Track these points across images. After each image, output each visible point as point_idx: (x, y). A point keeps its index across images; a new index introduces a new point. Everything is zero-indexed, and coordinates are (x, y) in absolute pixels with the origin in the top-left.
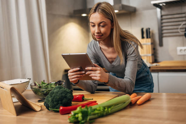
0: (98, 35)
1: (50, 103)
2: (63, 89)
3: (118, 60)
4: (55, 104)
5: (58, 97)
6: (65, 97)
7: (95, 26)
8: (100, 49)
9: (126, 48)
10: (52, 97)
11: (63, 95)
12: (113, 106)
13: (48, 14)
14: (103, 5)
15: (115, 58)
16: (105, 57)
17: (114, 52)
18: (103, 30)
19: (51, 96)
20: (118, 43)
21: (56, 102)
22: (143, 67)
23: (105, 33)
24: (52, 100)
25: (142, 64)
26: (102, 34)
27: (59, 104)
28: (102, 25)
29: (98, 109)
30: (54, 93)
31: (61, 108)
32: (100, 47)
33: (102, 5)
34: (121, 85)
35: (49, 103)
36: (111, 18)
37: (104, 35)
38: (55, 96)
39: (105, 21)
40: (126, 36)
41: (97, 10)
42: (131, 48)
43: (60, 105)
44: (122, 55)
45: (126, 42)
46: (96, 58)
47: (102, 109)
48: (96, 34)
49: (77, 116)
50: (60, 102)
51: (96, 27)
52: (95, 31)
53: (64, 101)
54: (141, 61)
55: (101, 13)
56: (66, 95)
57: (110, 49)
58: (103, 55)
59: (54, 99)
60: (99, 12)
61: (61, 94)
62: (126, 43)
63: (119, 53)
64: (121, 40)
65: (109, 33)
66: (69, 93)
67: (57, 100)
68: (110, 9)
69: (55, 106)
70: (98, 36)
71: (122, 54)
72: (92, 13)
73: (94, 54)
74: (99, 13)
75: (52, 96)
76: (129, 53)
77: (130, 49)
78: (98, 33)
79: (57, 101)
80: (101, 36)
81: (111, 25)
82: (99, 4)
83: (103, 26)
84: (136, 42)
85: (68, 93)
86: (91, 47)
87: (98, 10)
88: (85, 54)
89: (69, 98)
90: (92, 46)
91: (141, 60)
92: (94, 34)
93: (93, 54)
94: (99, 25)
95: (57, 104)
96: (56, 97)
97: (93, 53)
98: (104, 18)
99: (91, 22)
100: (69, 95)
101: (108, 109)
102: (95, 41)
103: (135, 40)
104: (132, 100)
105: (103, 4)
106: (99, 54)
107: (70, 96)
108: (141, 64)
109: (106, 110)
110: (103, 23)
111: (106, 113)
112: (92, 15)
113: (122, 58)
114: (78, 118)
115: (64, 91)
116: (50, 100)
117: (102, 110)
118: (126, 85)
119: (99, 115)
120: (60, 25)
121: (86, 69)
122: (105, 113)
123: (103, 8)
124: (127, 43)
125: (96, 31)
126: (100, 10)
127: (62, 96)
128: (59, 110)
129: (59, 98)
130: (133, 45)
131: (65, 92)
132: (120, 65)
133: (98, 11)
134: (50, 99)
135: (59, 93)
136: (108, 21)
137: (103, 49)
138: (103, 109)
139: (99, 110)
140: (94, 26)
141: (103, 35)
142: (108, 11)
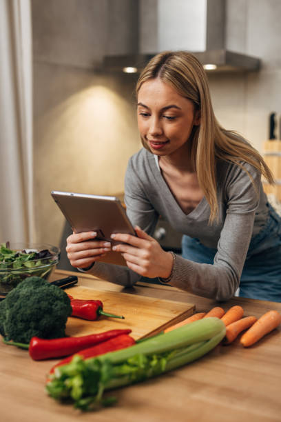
0: (155, 140)
1: (6, 324)
2: (44, 288)
3: (205, 207)
4: (19, 327)
5: (29, 312)
6: (49, 311)
7: (150, 115)
8: (160, 174)
9: (229, 179)
10: (14, 309)
11: (44, 304)
12: (176, 351)
13: (37, 63)
14: (177, 61)
15: (198, 202)
16: (171, 196)
17: (194, 186)
18: (169, 128)
19: (11, 306)
20: (207, 165)
21: (24, 324)
22: (270, 224)
23: (175, 137)
24: (13, 318)
25: (269, 218)
26: (167, 138)
27: (30, 328)
28: (168, 114)
29: (130, 361)
30: (18, 297)
31: (35, 343)
32: (161, 169)
33: (173, 61)
34: (203, 283)
35: (4, 323)
36: (195, 99)
37: (171, 143)
38: (20, 308)
39: (177, 104)
40: (231, 149)
41: (159, 74)
42: (242, 181)
43: (31, 333)
44: (216, 200)
45: (229, 164)
46: (148, 197)
47: (141, 362)
48: (150, 138)
49: (68, 382)
50: (32, 324)
51: (153, 119)
52: (148, 129)
53: (44, 322)
54: (267, 209)
55: (171, 84)
56: (52, 305)
57: (187, 178)
58: (167, 190)
59: (18, 315)
60: (165, 79)
61: (39, 302)
62: (229, 167)
63: (207, 191)
64: (216, 157)
65: (185, 136)
66: (61, 300)
67: (25, 319)
68: (195, 74)
69: (19, 334)
70: (156, 143)
71: (215, 196)
72: (144, 79)
73: (144, 185)
74: (164, 82)
75: (13, 305)
76: (235, 192)
77: (237, 184)
78: (156, 135)
79: (26, 321)
80: (164, 143)
81: (194, 115)
82: (167, 57)
83: (171, 119)
84: (257, 164)
85: (57, 299)
86: (137, 167)
87: (163, 72)
88: (113, 199)
89: (59, 313)
90: (140, 163)
91: (265, 206)
92: (145, 137)
93: (140, 186)
94: (161, 115)
95: (26, 329)
96: (23, 309)
97: (142, 182)
98: (176, 96)
99: (140, 104)
100: (59, 307)
101: (159, 359)
102: (149, 153)
103: (254, 160)
104: (228, 332)
105: (179, 58)
106: (156, 186)
107: (61, 309)
108: (265, 218)
109: (154, 362)
110: (174, 109)
111: (153, 372)
112: (144, 85)
113: (216, 205)
114: (71, 389)
115: (47, 295)
116: (7, 315)
117: (142, 366)
118: (216, 284)
119: (134, 377)
120: (68, 92)
121: (113, 236)
122: (150, 372)
123: (177, 68)
124: (232, 165)
125: (152, 130)
126: (167, 74)
127: (40, 309)
128: (28, 346)
129: (32, 314)
130: (249, 172)
131: (49, 298)
132: (208, 220)
133: (162, 77)
134: (8, 313)
135: (32, 299)
136: (185, 106)
137: (167, 174)
138: (144, 363)
139: (135, 366)
140: (147, 115)
141: (168, 142)
142: (190, 79)
